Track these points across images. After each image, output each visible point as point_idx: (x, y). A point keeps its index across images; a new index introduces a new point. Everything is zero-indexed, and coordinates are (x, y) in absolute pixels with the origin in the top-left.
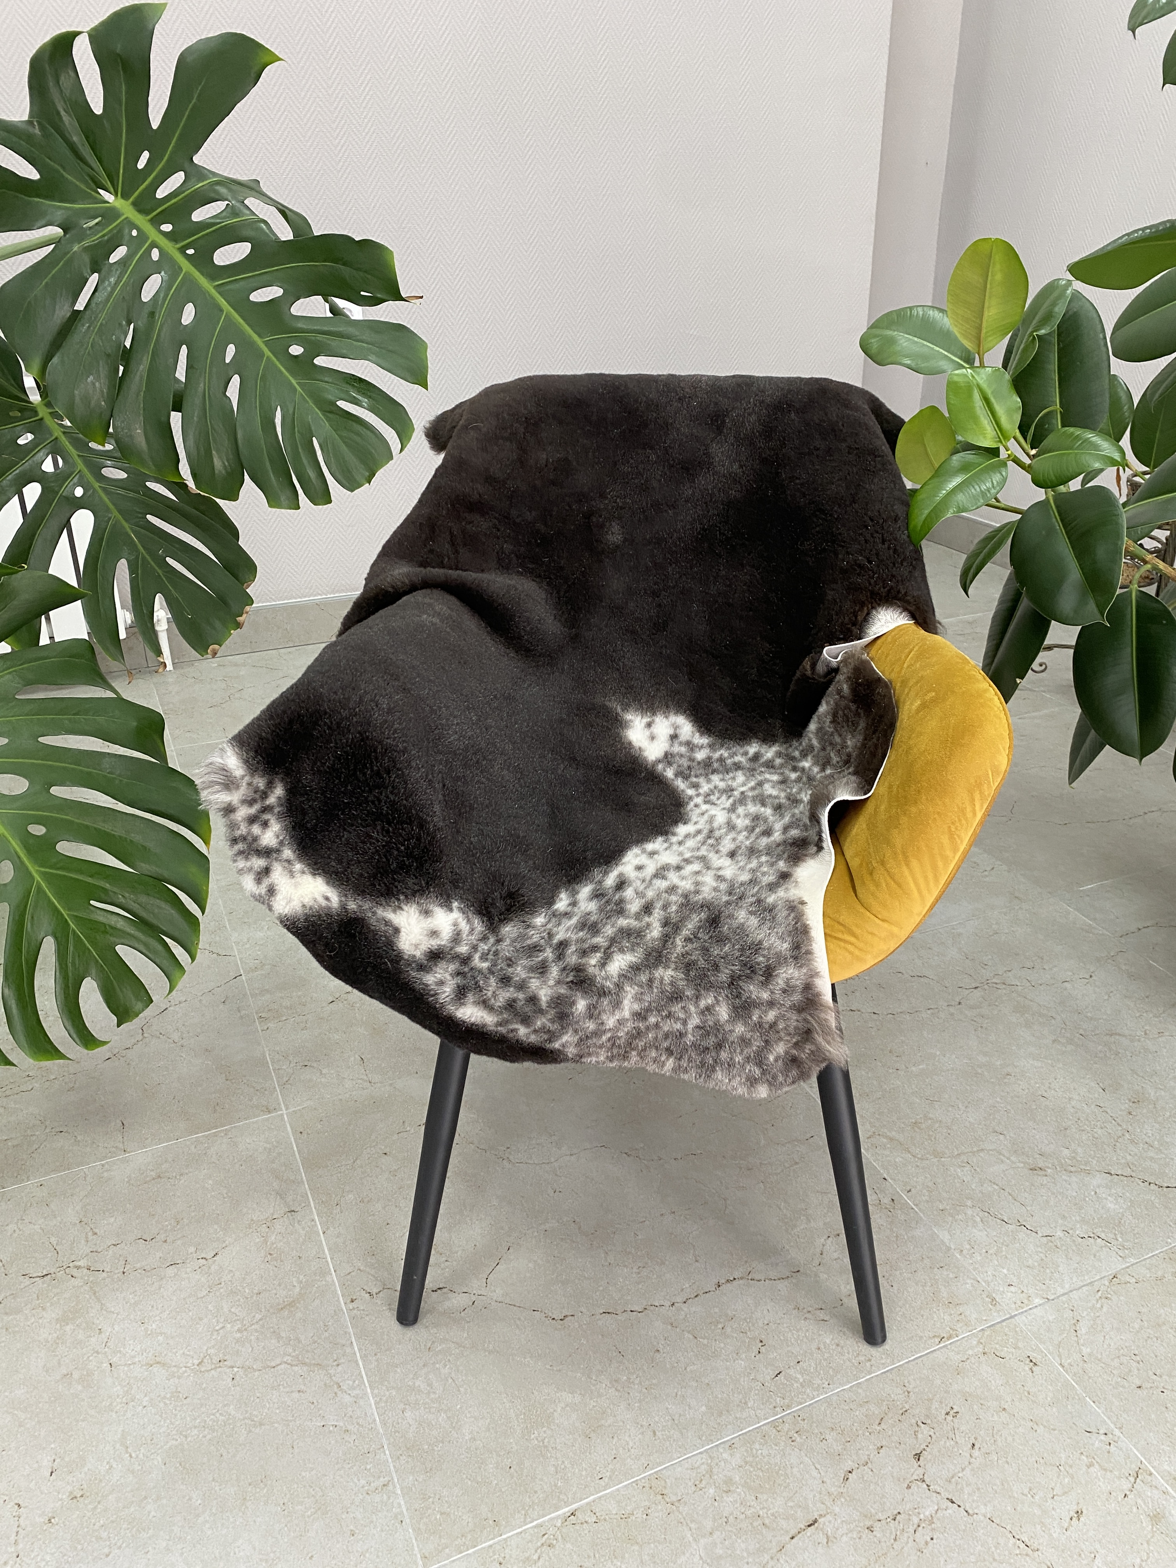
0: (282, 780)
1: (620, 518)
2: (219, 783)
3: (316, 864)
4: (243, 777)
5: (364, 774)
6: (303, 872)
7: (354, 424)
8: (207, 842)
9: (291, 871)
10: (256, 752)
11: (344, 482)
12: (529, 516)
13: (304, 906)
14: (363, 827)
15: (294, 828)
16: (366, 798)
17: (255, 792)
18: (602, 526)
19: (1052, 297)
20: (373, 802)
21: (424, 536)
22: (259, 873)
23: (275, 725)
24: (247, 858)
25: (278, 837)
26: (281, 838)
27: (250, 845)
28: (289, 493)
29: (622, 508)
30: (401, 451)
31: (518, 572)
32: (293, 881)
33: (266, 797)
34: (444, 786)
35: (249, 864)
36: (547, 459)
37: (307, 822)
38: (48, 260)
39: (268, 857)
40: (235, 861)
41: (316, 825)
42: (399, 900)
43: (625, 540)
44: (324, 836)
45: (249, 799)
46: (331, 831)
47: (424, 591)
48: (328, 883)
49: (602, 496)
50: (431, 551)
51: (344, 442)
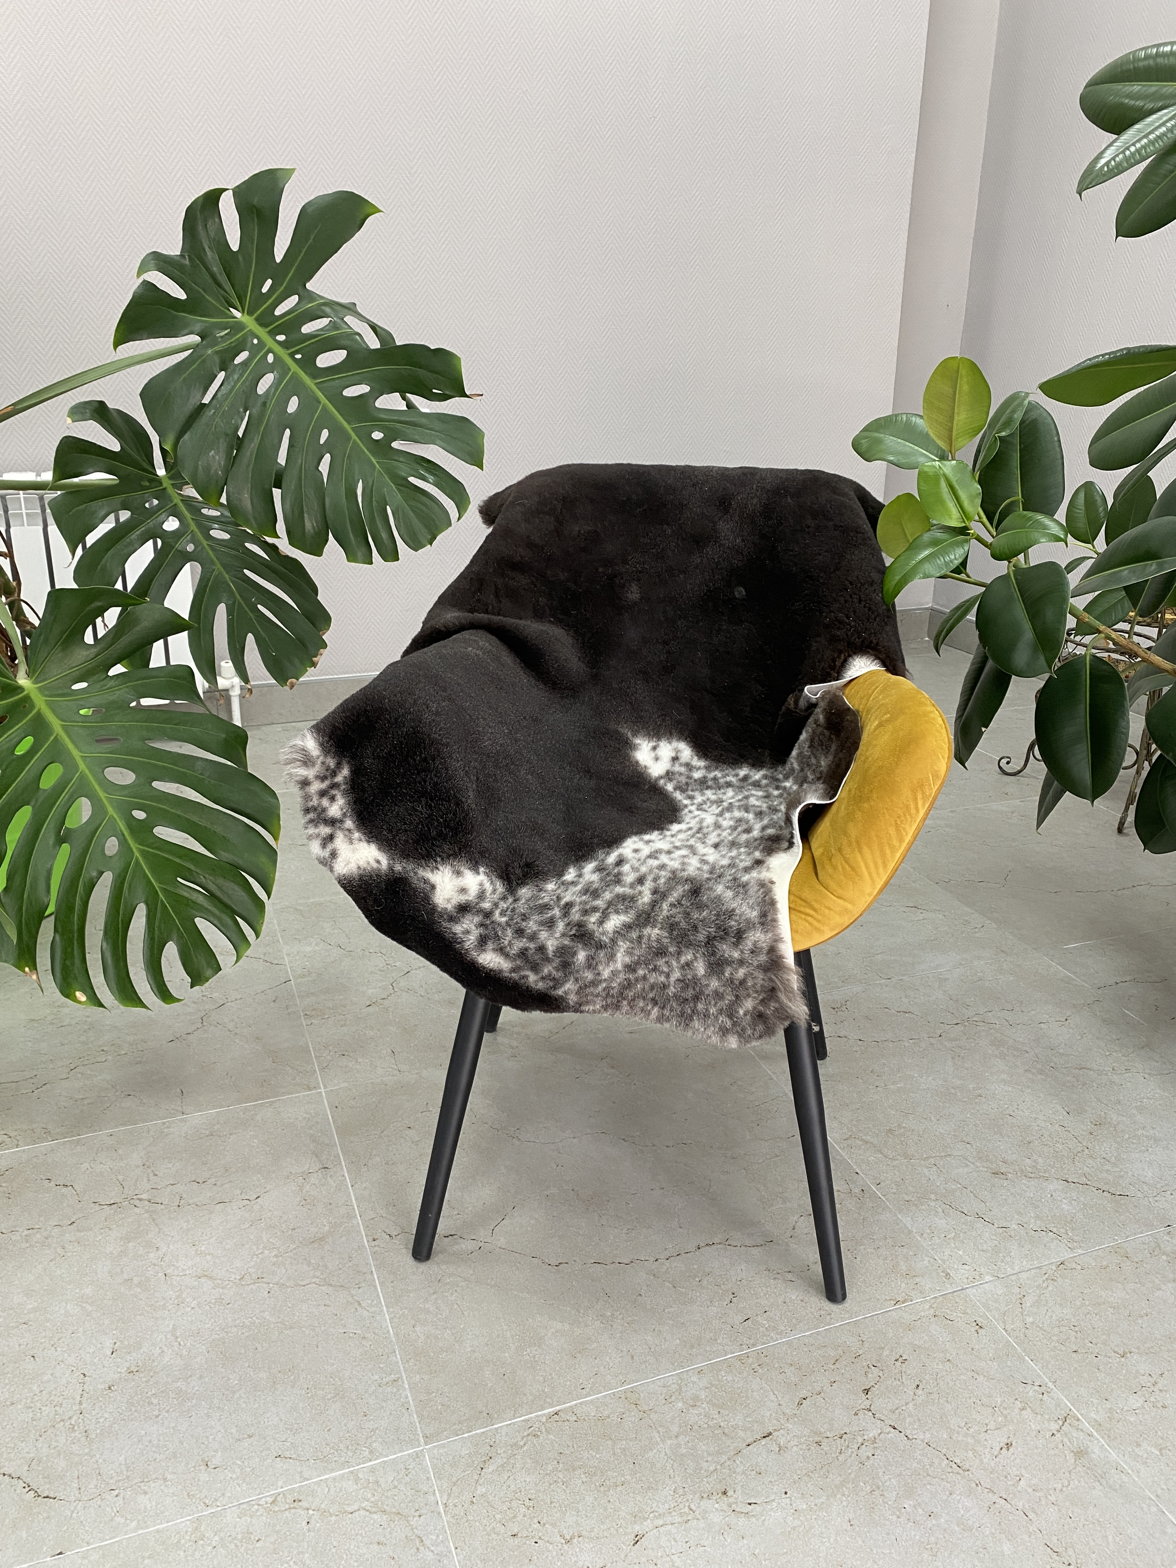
0: (349, 762)
1: (639, 580)
2: (300, 761)
3: (371, 833)
4: (318, 757)
5: (415, 760)
6: (360, 840)
7: (421, 496)
8: (276, 838)
9: (350, 839)
10: (330, 737)
11: (411, 544)
12: (563, 576)
13: (359, 868)
14: (411, 802)
15: (355, 803)
16: (414, 779)
17: (327, 770)
18: (623, 586)
19: (1012, 406)
20: (420, 783)
21: (473, 589)
22: (324, 839)
23: (346, 717)
24: (316, 826)
25: (342, 810)
26: (345, 811)
27: (319, 815)
28: (364, 549)
29: (640, 572)
30: (459, 519)
31: (550, 621)
32: (351, 846)
33: (335, 776)
34: (478, 779)
35: (317, 831)
36: (579, 531)
37: (366, 798)
38: (186, 362)
39: (333, 825)
40: (306, 828)
41: (373, 800)
42: (436, 861)
43: (642, 598)
44: (379, 810)
45: (322, 775)
46: (385, 806)
47: (471, 631)
48: (379, 849)
49: (625, 562)
50: (479, 601)
51: (413, 511)
